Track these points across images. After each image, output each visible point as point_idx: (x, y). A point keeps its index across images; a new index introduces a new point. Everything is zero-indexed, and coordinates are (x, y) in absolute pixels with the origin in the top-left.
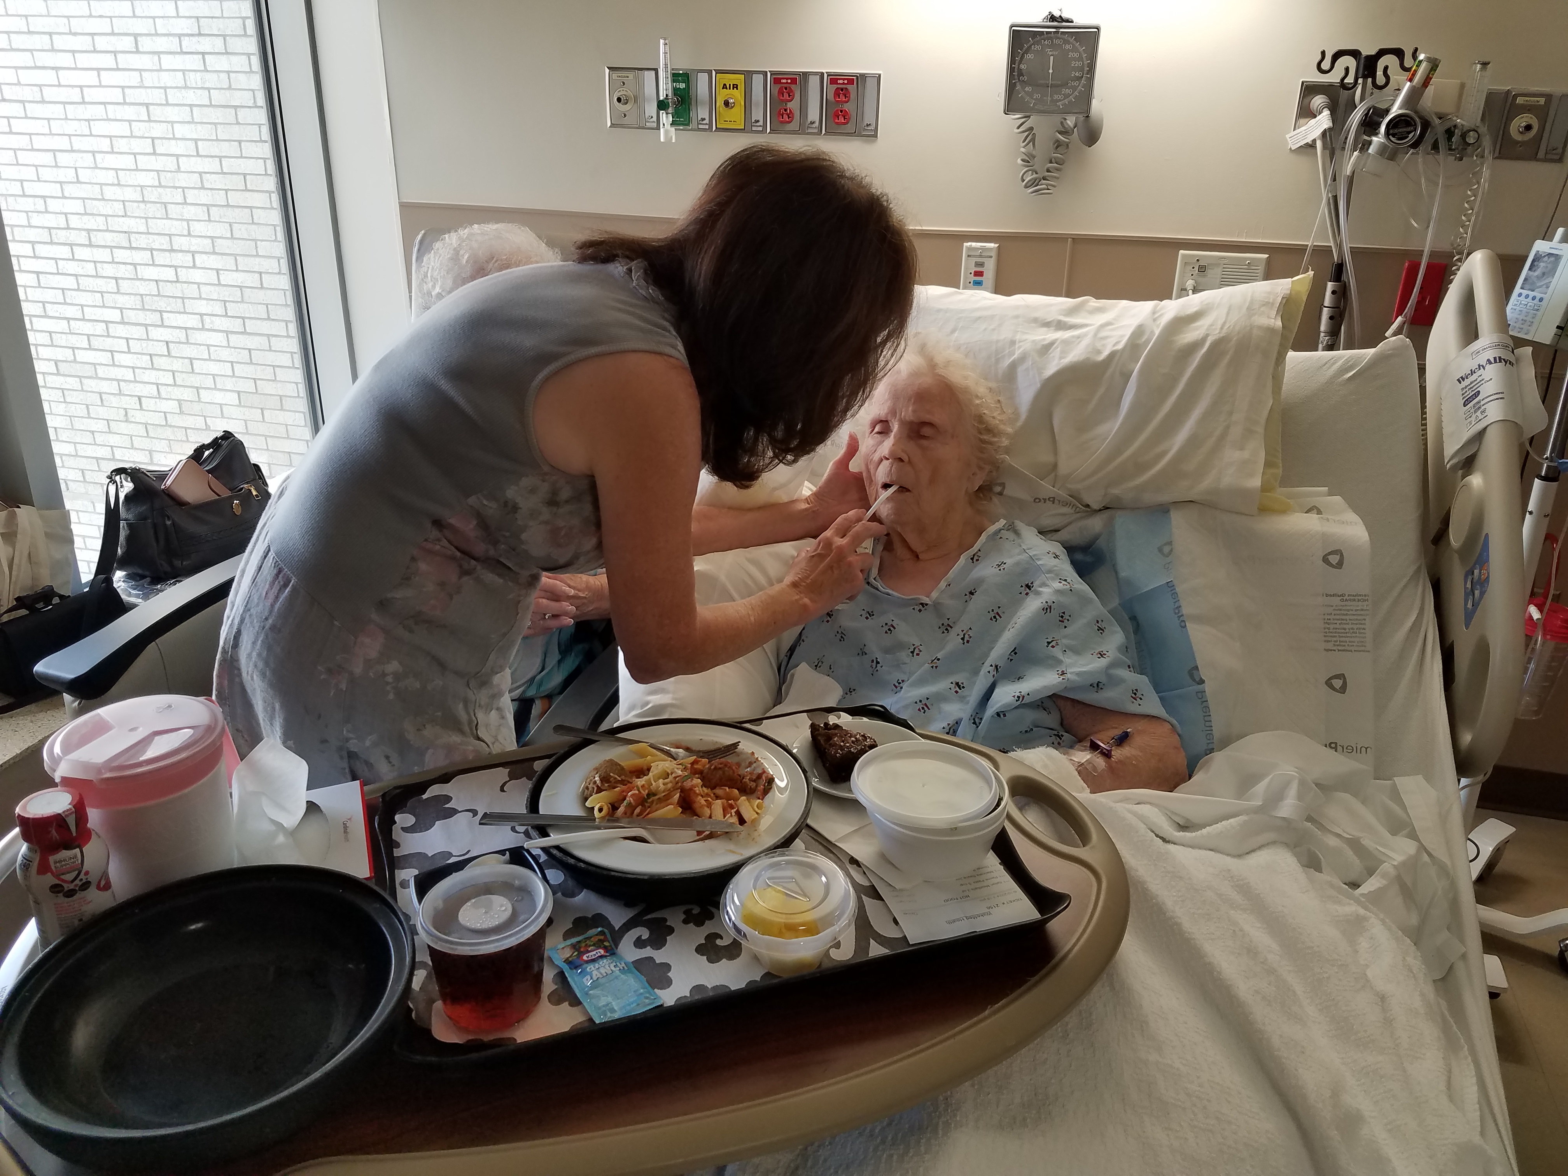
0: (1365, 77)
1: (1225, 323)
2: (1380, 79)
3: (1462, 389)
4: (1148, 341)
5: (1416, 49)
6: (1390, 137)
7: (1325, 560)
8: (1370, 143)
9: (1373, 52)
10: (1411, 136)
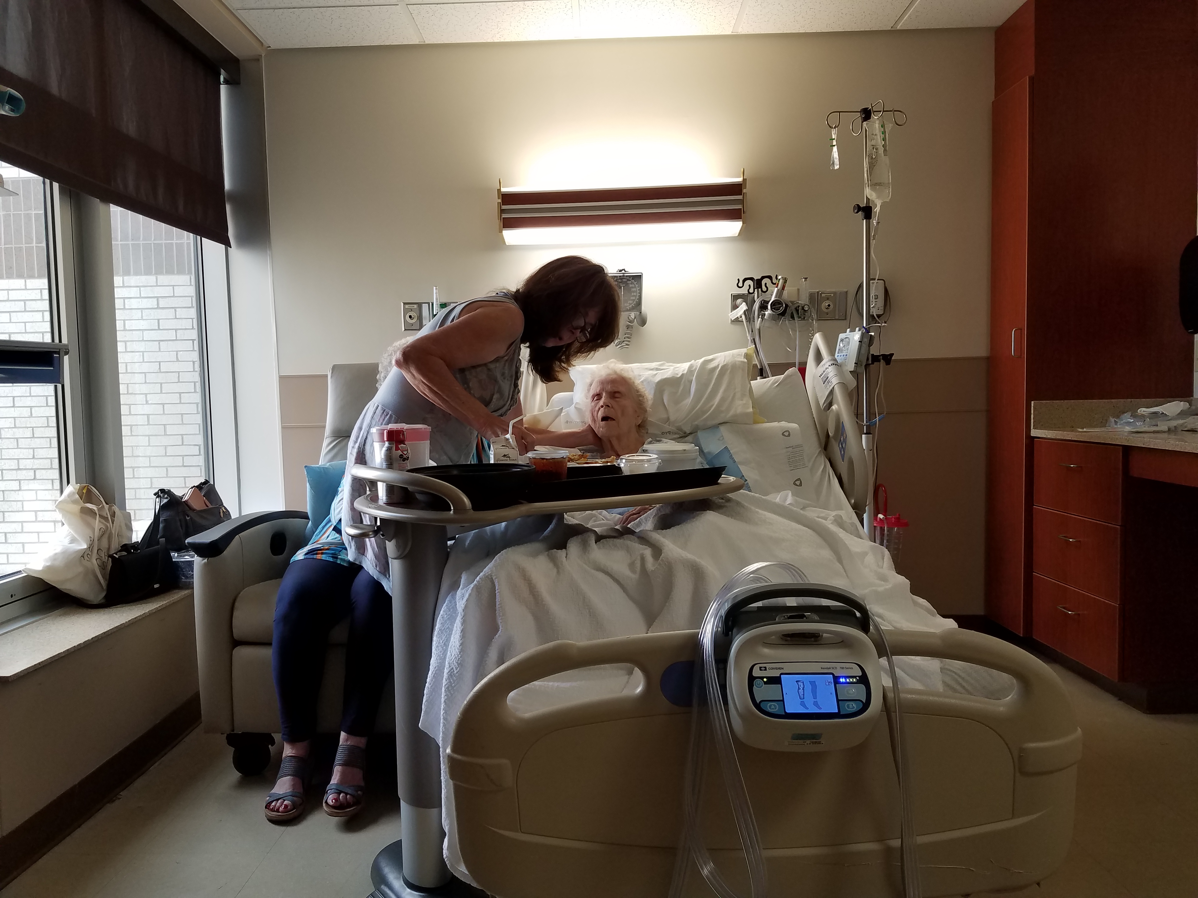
0: (758, 288)
1: (725, 360)
2: (764, 289)
3: (822, 379)
4: (696, 369)
5: (777, 275)
6: (773, 309)
7: (783, 434)
8: (765, 314)
9: (759, 278)
10: (781, 308)
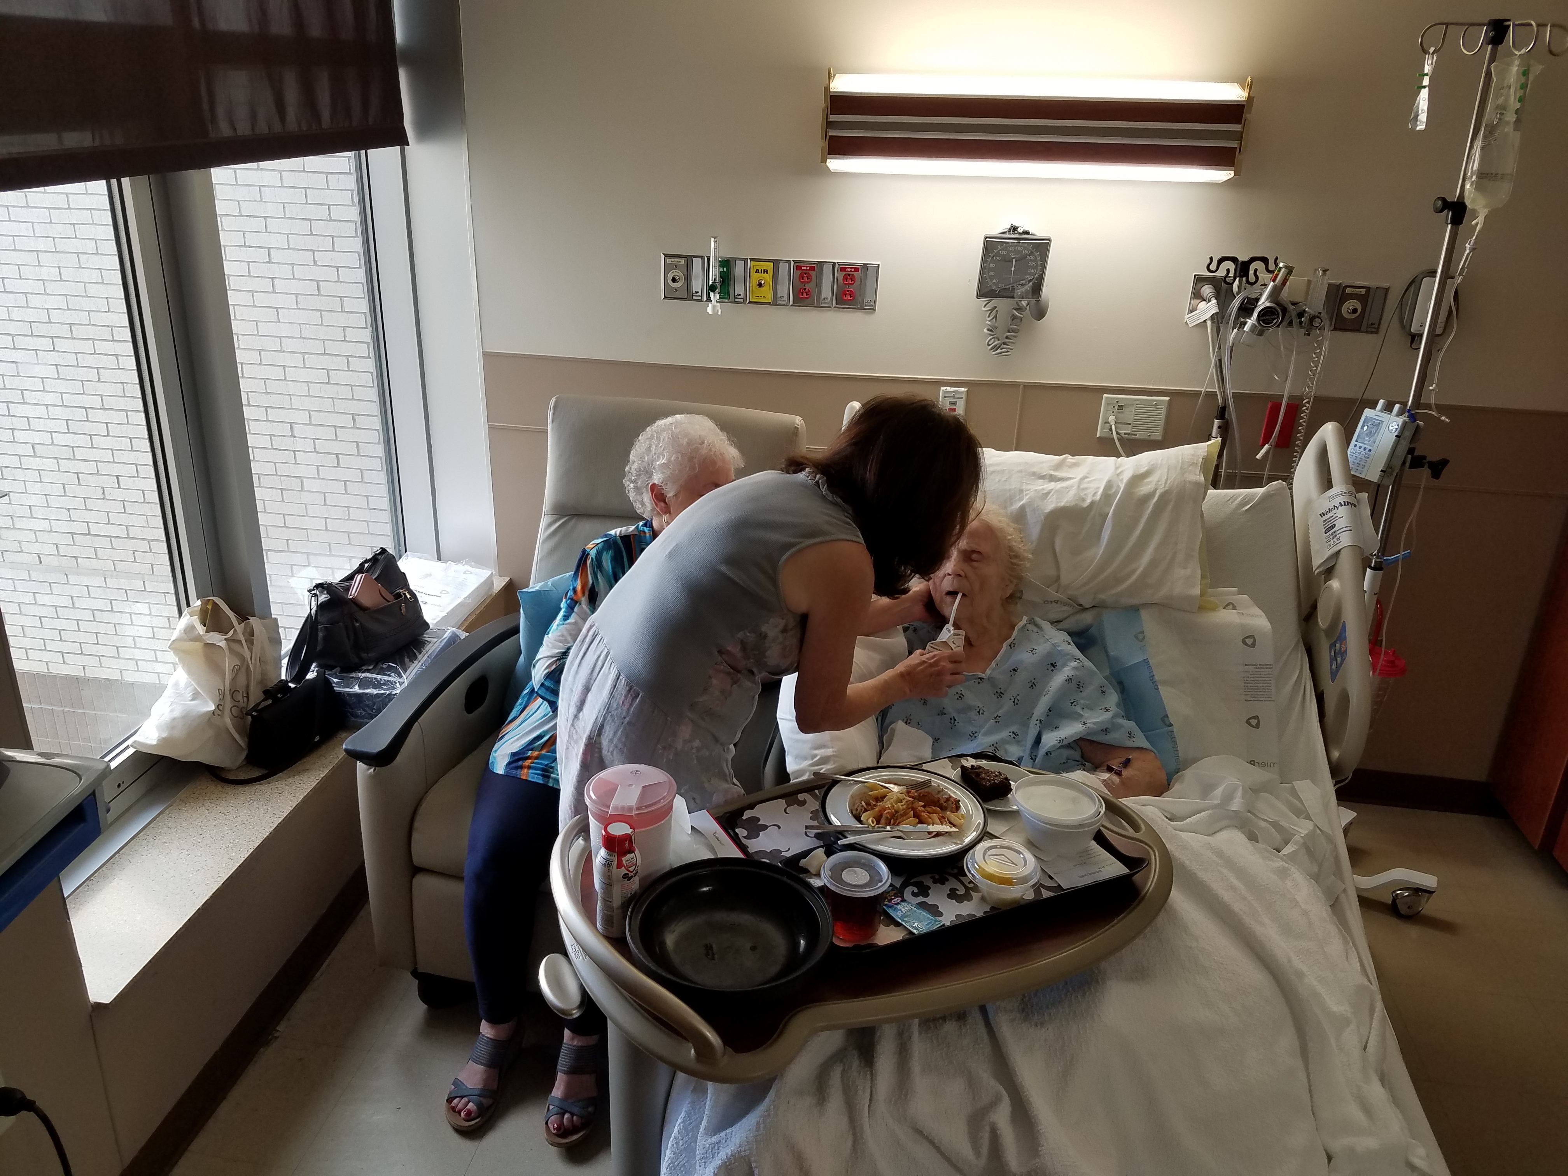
0: (1241, 277)
2: (1252, 278)
3: (1324, 521)
4: (1116, 493)
5: (1277, 258)
6: (1261, 322)
7: (1244, 642)
8: (1245, 323)
9: (1246, 260)
10: (1275, 321)
